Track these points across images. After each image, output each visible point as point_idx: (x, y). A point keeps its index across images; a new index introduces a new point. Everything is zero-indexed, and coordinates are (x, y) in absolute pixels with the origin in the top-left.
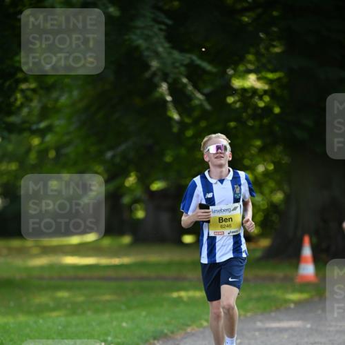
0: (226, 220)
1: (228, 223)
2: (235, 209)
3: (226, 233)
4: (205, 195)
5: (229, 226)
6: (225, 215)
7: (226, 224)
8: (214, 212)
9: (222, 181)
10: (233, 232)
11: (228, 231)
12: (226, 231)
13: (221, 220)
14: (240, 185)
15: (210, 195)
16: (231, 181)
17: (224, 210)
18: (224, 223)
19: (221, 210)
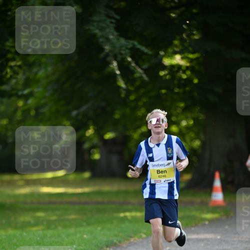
0: (162, 172)
1: (164, 174)
2: (169, 164)
3: (162, 182)
4: (147, 155)
5: (165, 176)
6: (162, 168)
7: (162, 175)
8: (153, 166)
9: (158, 145)
10: (167, 181)
11: (164, 180)
12: (163, 180)
13: (158, 172)
15: (150, 155)
16: (165, 144)
17: (160, 165)
18: (161, 174)
19: (158, 165)
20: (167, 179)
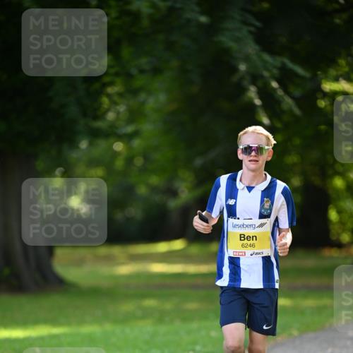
0: (248, 238)
2: (262, 225)
3: (248, 255)
6: (249, 232)
7: (249, 242)
8: (234, 226)
9: (250, 188)
10: (257, 254)
11: (251, 252)
13: (242, 237)
17: (247, 226)
18: (246, 241)
19: (243, 226)
20: (256, 251)
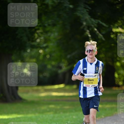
0: (91, 80)
1: (92, 82)
2: (95, 76)
3: (90, 86)
4: (83, 68)
6: (91, 78)
8: (86, 76)
9: (91, 64)
10: (93, 86)
12: (91, 85)
14: (99, 67)
15: (85, 69)
19: (89, 76)
20: (93, 85)
